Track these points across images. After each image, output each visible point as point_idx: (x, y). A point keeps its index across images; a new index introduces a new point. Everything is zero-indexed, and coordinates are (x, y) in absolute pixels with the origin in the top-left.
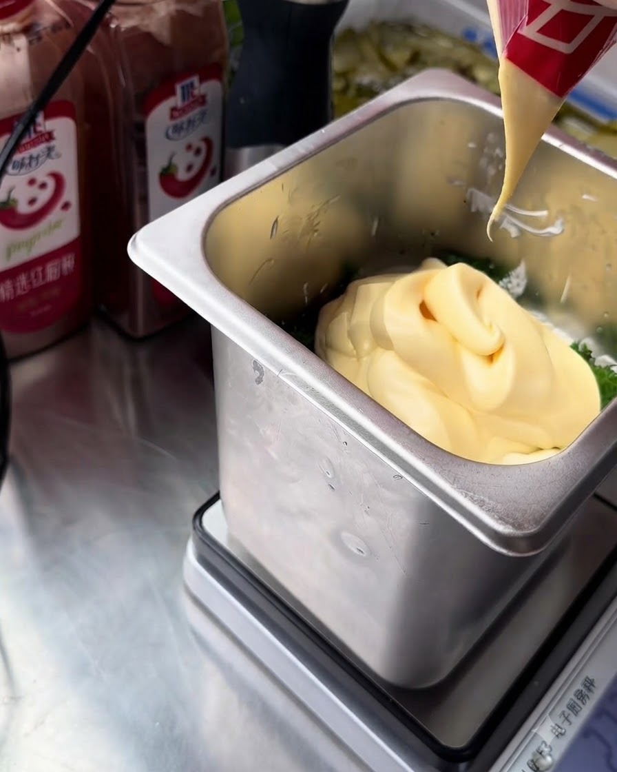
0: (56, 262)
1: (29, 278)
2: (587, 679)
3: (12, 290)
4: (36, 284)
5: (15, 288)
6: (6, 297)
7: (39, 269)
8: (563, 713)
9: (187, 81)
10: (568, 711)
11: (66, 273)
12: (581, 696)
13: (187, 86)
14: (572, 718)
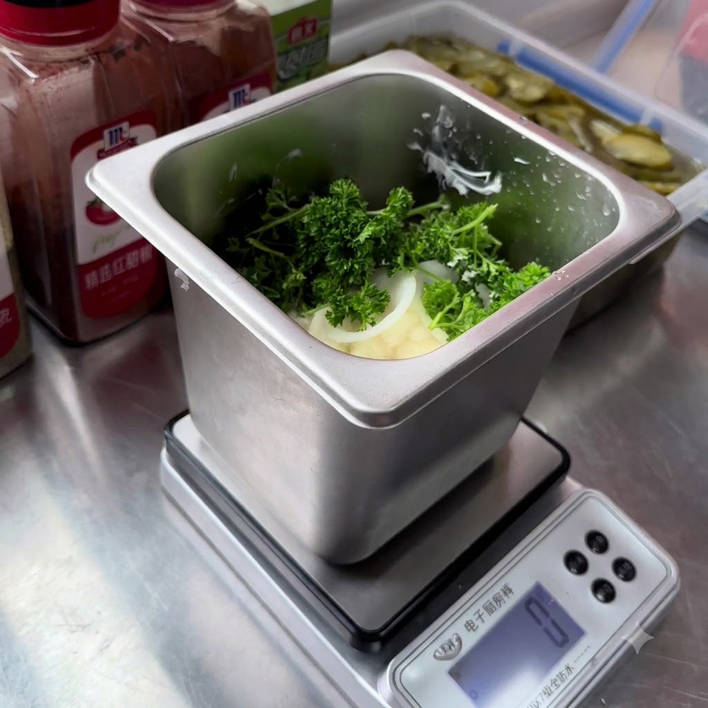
0: (135, 253)
1: (111, 267)
2: (506, 586)
3: (96, 278)
4: (117, 273)
5: (99, 278)
6: (91, 286)
7: (120, 259)
8: (479, 611)
9: (240, 89)
10: (482, 611)
11: (143, 260)
12: (498, 600)
13: (239, 93)
14: (486, 616)
